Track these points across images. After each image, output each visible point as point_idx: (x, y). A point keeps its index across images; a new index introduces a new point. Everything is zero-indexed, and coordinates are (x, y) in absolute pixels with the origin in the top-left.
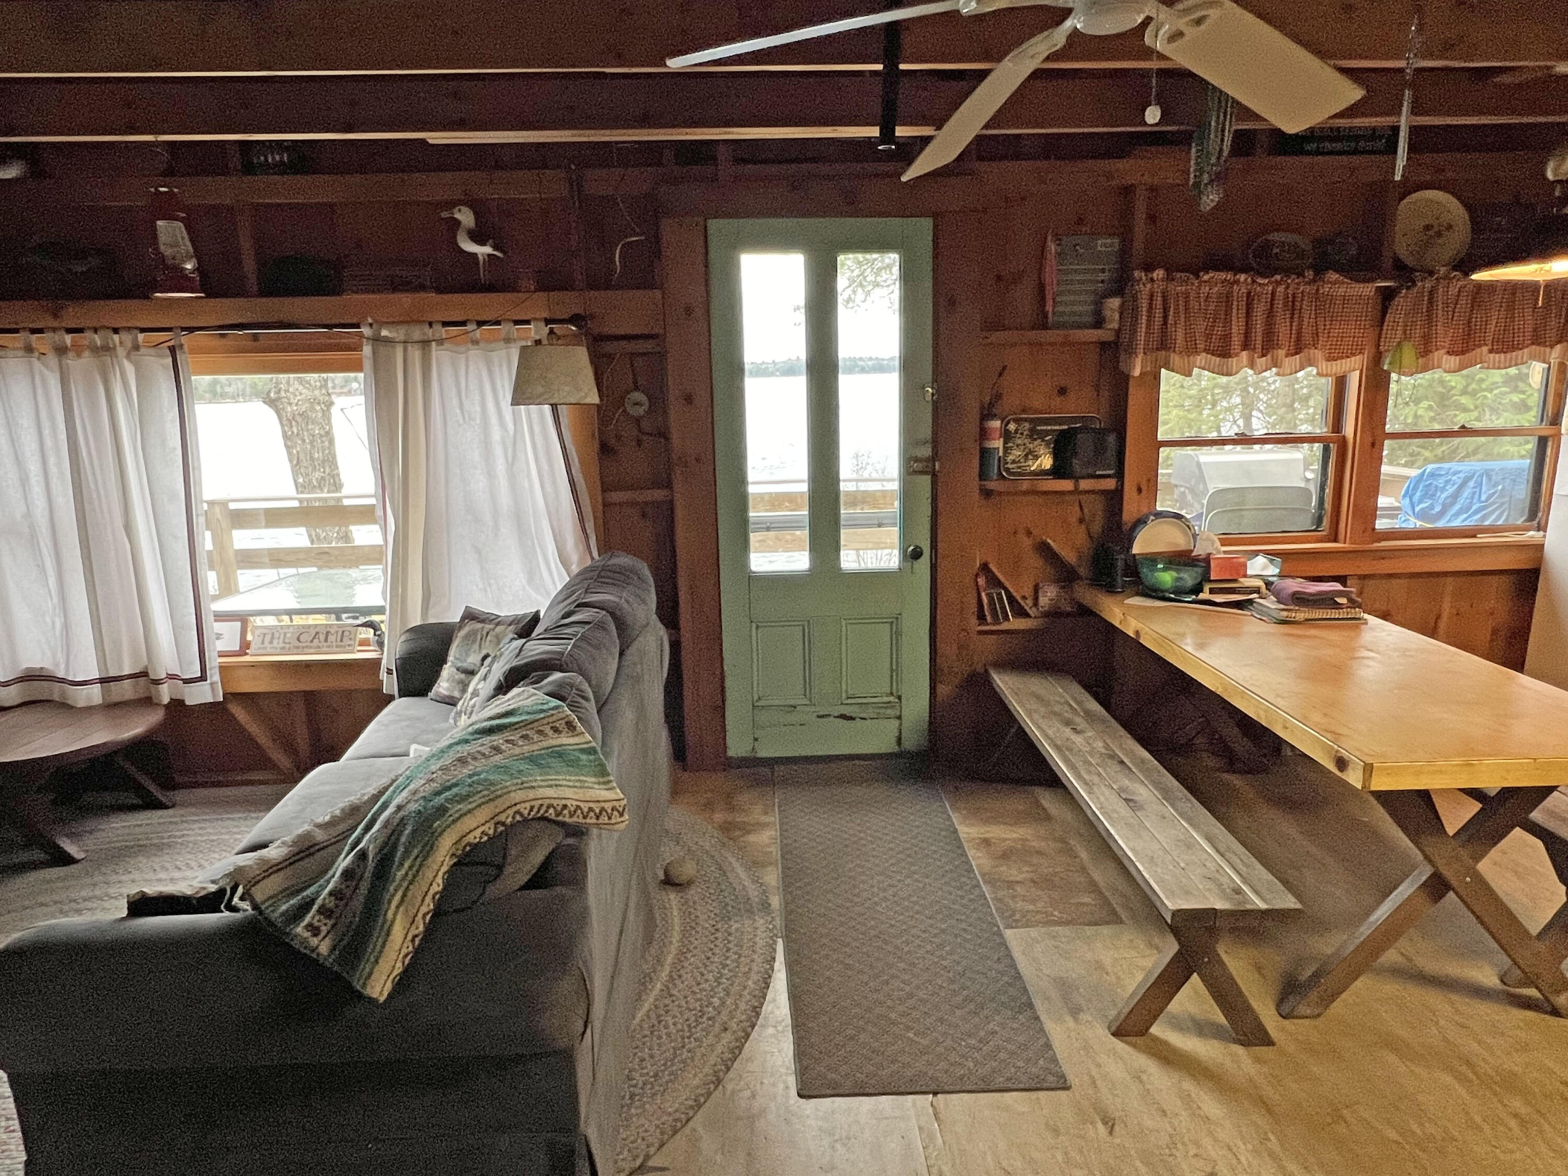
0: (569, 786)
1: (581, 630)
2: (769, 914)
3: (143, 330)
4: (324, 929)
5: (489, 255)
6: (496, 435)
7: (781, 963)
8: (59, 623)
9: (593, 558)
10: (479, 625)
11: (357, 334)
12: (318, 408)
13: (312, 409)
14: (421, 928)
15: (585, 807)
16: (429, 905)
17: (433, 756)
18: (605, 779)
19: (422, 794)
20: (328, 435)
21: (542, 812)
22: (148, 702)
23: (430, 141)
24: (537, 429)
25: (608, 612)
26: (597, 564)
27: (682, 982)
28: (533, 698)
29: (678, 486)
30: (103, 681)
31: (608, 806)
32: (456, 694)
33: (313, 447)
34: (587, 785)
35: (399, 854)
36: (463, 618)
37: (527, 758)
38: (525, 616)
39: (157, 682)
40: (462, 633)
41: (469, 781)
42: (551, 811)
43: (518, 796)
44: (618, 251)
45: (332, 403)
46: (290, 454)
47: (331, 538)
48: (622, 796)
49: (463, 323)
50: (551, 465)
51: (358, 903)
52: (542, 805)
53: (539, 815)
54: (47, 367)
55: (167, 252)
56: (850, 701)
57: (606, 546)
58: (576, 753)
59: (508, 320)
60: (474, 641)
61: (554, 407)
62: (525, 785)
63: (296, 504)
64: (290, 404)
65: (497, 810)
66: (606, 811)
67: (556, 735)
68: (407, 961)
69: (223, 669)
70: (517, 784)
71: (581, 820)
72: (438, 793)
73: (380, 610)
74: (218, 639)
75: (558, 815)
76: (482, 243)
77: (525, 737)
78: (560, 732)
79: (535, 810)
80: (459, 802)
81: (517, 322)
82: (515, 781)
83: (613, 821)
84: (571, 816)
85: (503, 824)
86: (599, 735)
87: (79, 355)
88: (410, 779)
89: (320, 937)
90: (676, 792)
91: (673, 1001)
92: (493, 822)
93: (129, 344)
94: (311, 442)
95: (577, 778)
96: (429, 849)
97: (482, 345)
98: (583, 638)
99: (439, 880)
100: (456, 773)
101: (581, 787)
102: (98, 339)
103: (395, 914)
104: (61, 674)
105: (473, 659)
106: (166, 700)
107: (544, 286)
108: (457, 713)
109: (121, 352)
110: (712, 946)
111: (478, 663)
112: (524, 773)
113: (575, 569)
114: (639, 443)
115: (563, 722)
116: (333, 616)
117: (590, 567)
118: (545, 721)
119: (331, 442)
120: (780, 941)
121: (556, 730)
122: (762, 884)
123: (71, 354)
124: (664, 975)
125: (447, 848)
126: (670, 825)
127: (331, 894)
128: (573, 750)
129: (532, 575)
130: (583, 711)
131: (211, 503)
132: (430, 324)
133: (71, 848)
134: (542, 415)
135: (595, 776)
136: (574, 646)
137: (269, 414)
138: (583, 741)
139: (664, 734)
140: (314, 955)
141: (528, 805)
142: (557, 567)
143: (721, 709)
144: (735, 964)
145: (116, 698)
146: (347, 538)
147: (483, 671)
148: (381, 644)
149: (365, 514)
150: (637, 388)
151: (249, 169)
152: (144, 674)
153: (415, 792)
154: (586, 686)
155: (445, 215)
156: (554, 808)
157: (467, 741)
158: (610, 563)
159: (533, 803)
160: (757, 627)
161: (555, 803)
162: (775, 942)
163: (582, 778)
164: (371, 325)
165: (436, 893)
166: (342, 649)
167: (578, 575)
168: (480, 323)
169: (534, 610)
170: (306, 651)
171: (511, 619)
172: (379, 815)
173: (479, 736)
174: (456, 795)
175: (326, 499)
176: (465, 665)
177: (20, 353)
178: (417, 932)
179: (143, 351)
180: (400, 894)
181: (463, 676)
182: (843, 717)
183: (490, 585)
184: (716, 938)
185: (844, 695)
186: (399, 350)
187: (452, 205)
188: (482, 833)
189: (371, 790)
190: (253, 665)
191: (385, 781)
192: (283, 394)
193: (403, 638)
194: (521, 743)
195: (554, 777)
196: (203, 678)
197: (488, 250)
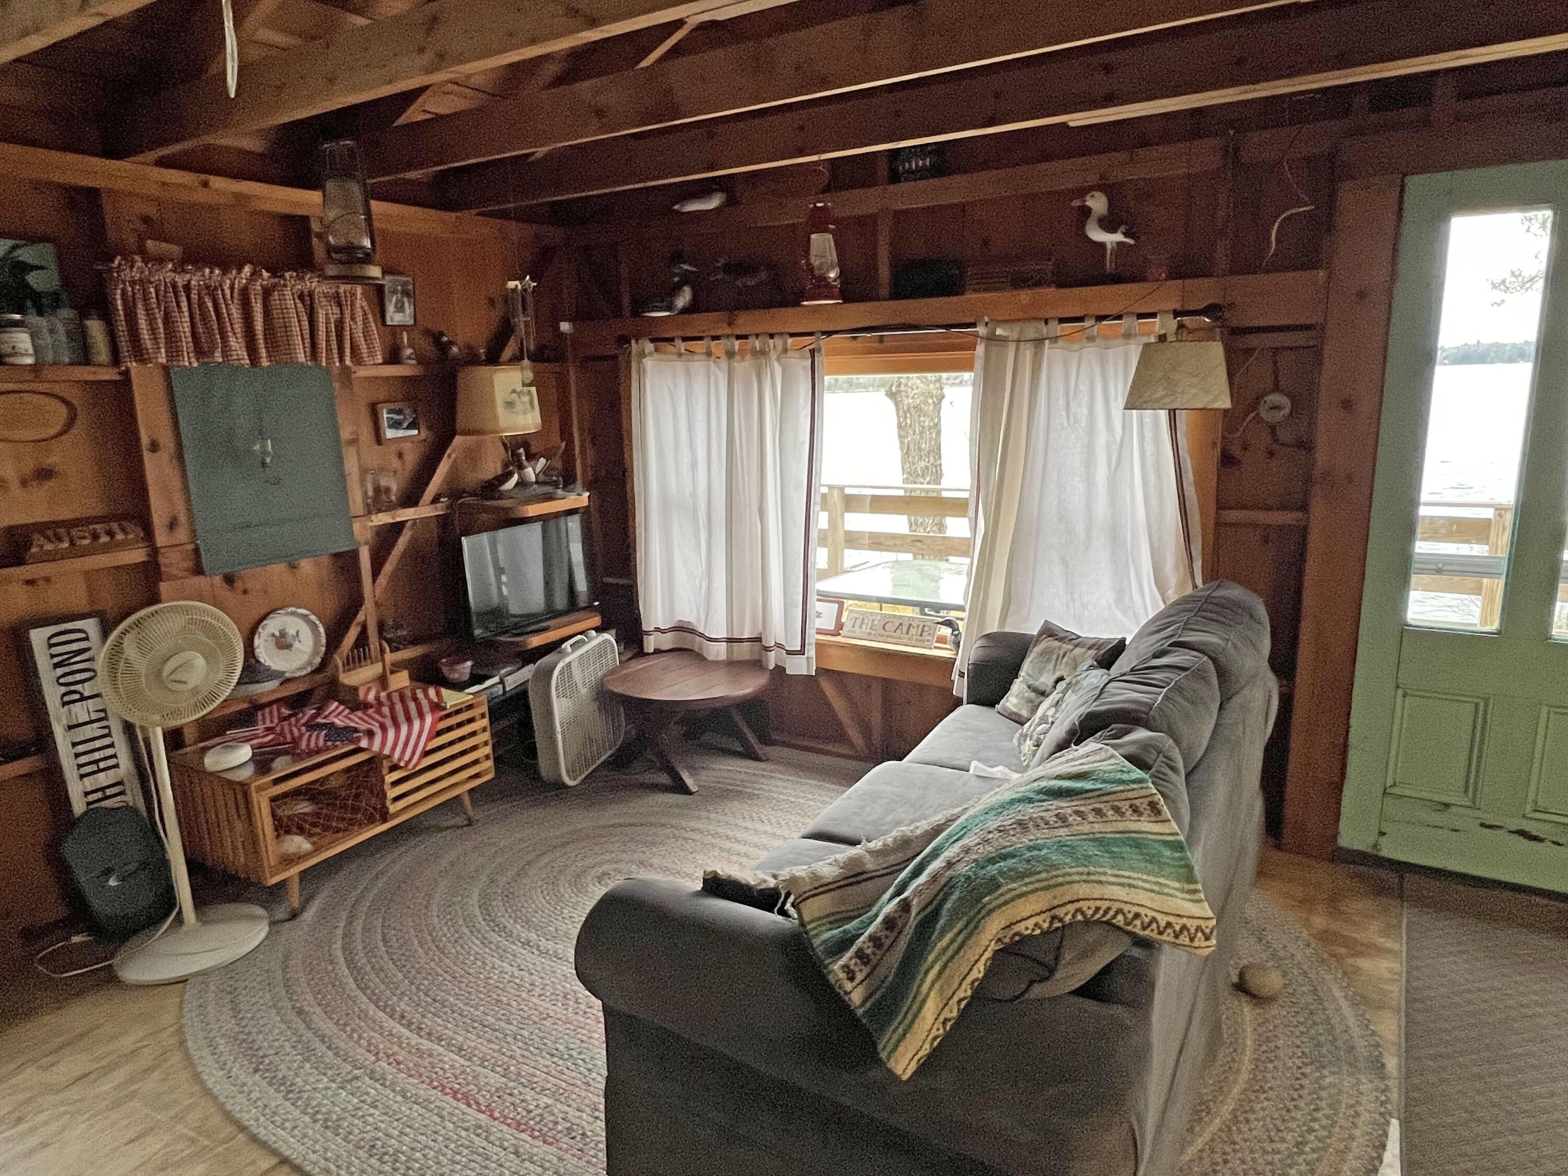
0: (1145, 889)
1: (1175, 677)
2: (1383, 1078)
3: (792, 335)
4: (859, 977)
5: (1119, 243)
6: (1101, 440)
7: (1394, 1156)
8: (704, 585)
9: (1195, 586)
10: (1057, 644)
11: (971, 334)
12: (930, 401)
13: (926, 403)
14: (955, 1013)
15: (1163, 920)
16: (965, 991)
17: (992, 809)
18: (1192, 887)
19: (975, 857)
20: (937, 427)
21: (1108, 917)
22: (757, 665)
23: (1071, 124)
24: (1148, 435)
25: (1210, 657)
26: (1200, 594)
27: (1250, 1130)
28: (1112, 761)
29: (1318, 508)
30: (730, 640)
31: (1190, 923)
32: (1024, 713)
33: (922, 437)
34: (1166, 891)
35: (942, 922)
36: (1041, 634)
37: (1097, 840)
38: (1108, 641)
39: (767, 649)
40: (1038, 649)
41: (1028, 854)
42: (1120, 917)
43: (1083, 890)
44: (1276, 225)
45: (943, 397)
46: (902, 443)
47: (927, 527)
48: (1210, 914)
49: (1080, 319)
50: (1159, 477)
51: (895, 958)
52: (1109, 909)
53: (1105, 919)
54: (719, 368)
55: (815, 261)
56: (1537, 815)
57: (1212, 574)
58: (1157, 845)
59: (1133, 313)
60: (1049, 660)
61: (1172, 415)
62: (1092, 878)
63: (901, 493)
64: (907, 397)
65: (1056, 902)
66: (1188, 930)
67: (1135, 818)
68: (936, 1044)
69: (820, 646)
70: (1082, 874)
71: (1154, 935)
72: (992, 861)
73: (961, 608)
74: (818, 617)
75: (1129, 924)
76: (1113, 230)
77: (1098, 812)
78: (1141, 814)
79: (1101, 912)
80: (1013, 880)
81: (1141, 316)
82: (1081, 869)
83: (1196, 944)
84: (1144, 928)
85: (1061, 920)
86: (1187, 819)
87: (743, 359)
88: (964, 830)
89: (854, 984)
90: (1263, 873)
91: (1234, 1151)
92: (1048, 914)
93: (780, 348)
94: (921, 433)
95: (1156, 879)
96: (973, 927)
97: (1098, 341)
98: (1178, 688)
99: (981, 966)
100: (1014, 839)
101: (1159, 893)
102: (758, 345)
103: (931, 988)
104: (701, 630)
105: (1046, 680)
106: (772, 666)
107: (1176, 274)
108: (1021, 735)
109: (773, 355)
110: (1295, 1096)
111: (1051, 682)
112: (1092, 860)
113: (1173, 596)
114: (1271, 454)
115: (1146, 801)
116: (917, 609)
117: (1189, 596)
118: (1124, 795)
119: (939, 433)
120: (1395, 1122)
121: (1136, 810)
122: (1374, 1033)
123: (737, 358)
124: (1226, 1109)
125: (994, 932)
126: (1251, 912)
127: (871, 938)
128: (1155, 841)
129: (1121, 594)
130: (1171, 787)
131: (831, 487)
132: (1046, 321)
133: (689, 782)
134: (1156, 421)
135: (1178, 880)
136: (1166, 697)
137: (890, 405)
138: (1168, 831)
139: (1258, 804)
140: (846, 998)
141: (1093, 904)
142: (1151, 592)
143: (1338, 788)
144: (1325, 1133)
145: (736, 657)
146: (941, 527)
147: (1055, 696)
148: (957, 645)
149: (958, 507)
150: (1276, 388)
151: (895, 178)
152: (758, 640)
153: (967, 851)
154: (1176, 754)
155: (1076, 203)
156: (1124, 914)
157: (1030, 801)
158: (1215, 594)
159: (1099, 903)
160: (1405, 695)
161: (1126, 908)
162: (1388, 1123)
163: (1162, 880)
164: (987, 324)
165: (976, 980)
166: (921, 644)
167: (1176, 604)
168: (1100, 318)
169: (1120, 637)
170: (889, 640)
171: (1093, 641)
172: (929, 862)
173: (1045, 797)
174: (1011, 870)
175: (927, 491)
176: (1037, 683)
177: (702, 357)
178: (949, 1016)
179: (789, 353)
180: (937, 967)
181: (1033, 695)
182: (1523, 833)
183: (1073, 600)
184: (1302, 1086)
185: (1529, 808)
186: (1012, 347)
187: (1082, 192)
188: (1036, 925)
189: (924, 825)
190: (842, 646)
191: (939, 818)
192: (902, 388)
193: (978, 644)
194: (1091, 819)
195: (1127, 873)
196: (802, 652)
197: (1118, 237)
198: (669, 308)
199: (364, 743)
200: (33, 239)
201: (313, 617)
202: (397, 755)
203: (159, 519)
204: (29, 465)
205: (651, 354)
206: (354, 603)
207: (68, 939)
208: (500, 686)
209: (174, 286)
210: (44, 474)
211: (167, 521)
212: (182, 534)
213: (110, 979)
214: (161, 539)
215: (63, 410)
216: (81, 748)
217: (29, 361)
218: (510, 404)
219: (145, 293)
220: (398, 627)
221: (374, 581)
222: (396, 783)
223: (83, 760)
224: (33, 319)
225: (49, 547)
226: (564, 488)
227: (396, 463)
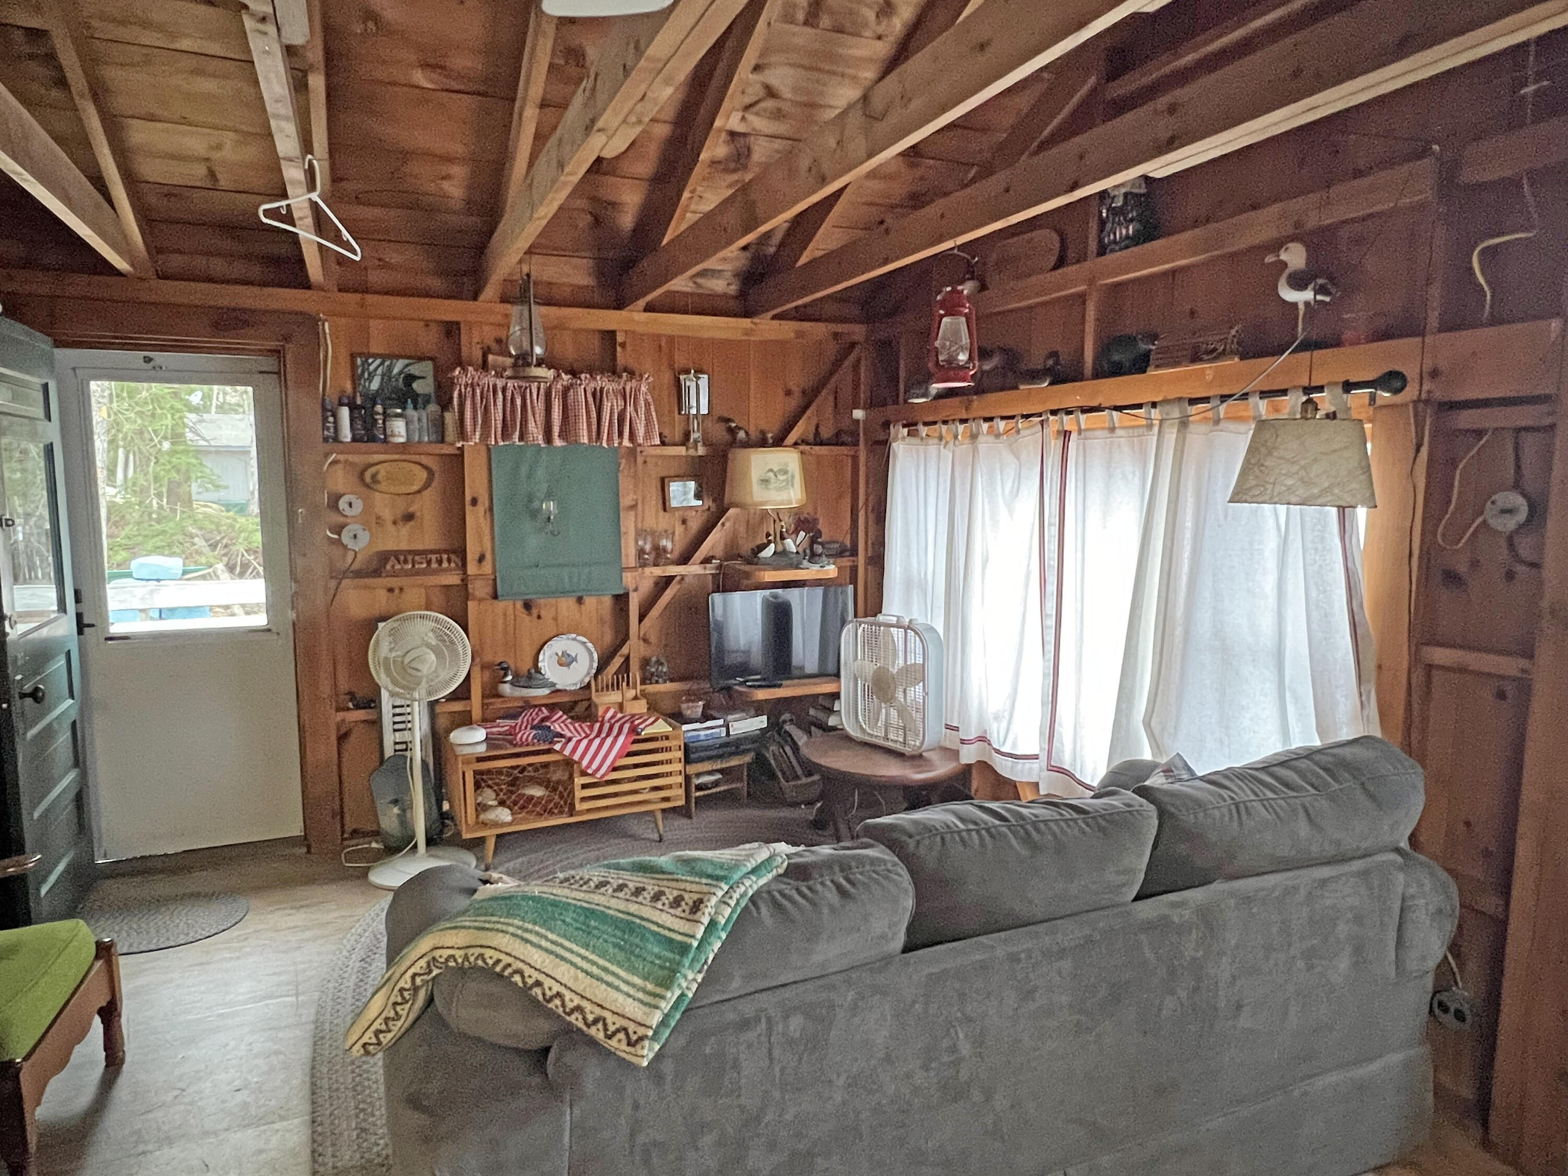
5: (1309, 302)
15: (572, 1000)
21: (507, 972)
34: (609, 979)
37: (591, 911)
42: (517, 979)
53: (503, 973)
67: (665, 907)
75: (528, 989)
76: (1302, 288)
78: (675, 907)
81: (1269, 394)
97: (1223, 424)
128: (656, 934)
155: (1270, 259)
197: (1307, 295)
198: (924, 395)
199: (557, 747)
200: (421, 359)
201: (590, 645)
202: (585, 763)
203: (471, 556)
204: (399, 513)
205: (904, 438)
206: (623, 637)
207: (370, 843)
208: (724, 729)
209: (495, 386)
210: (409, 517)
211: (477, 557)
212: (487, 568)
213: (363, 874)
214: (472, 569)
215: (424, 475)
216: (398, 711)
217: (402, 440)
218: (765, 481)
219: (474, 391)
220: (659, 663)
221: (640, 621)
222: (584, 787)
223: (398, 719)
224: (410, 412)
225: (398, 567)
226: (809, 561)
227: (679, 529)
